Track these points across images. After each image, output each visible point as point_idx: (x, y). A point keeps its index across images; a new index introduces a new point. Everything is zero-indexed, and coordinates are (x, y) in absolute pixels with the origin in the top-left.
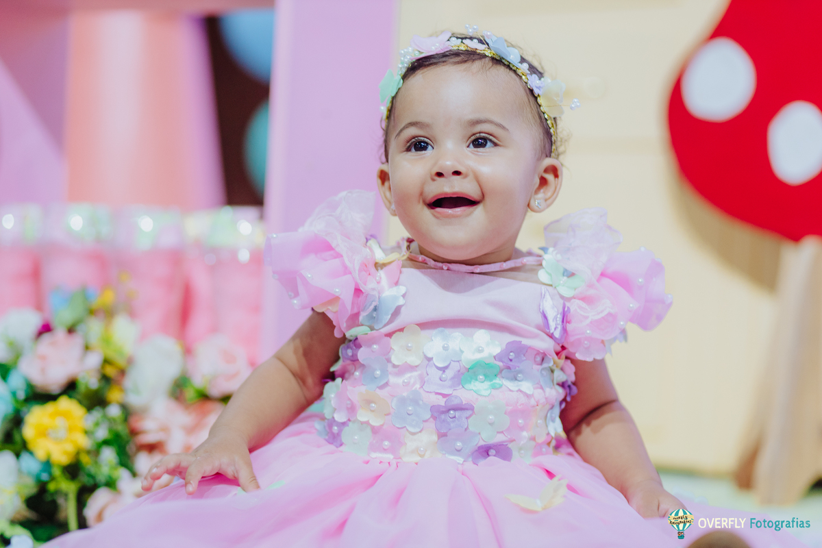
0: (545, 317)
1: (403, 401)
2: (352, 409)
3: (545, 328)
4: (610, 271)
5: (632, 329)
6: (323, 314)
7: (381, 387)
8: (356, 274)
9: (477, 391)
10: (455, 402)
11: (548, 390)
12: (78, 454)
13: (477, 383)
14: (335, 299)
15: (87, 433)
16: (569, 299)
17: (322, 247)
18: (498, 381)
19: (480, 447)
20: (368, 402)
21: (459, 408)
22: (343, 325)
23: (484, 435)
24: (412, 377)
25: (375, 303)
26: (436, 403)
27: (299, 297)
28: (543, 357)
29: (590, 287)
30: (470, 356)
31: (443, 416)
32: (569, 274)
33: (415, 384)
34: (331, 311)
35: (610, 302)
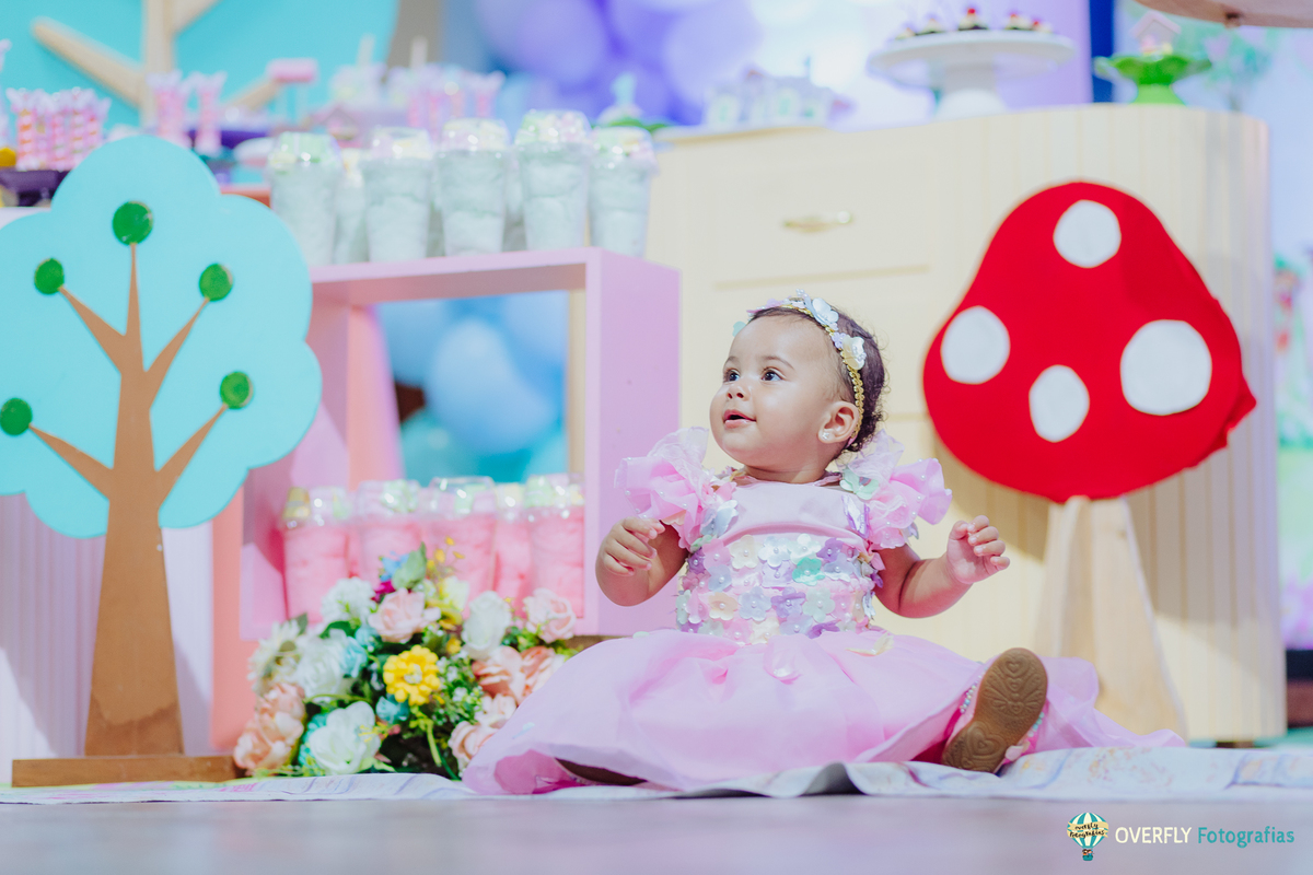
0: (851, 519)
1: (747, 597)
2: (703, 612)
3: (851, 527)
4: (896, 475)
5: (919, 522)
6: (670, 526)
7: (726, 590)
8: (699, 492)
9: (806, 582)
10: (791, 592)
11: (861, 578)
12: (432, 693)
13: (805, 577)
14: (682, 512)
15: (439, 675)
16: (868, 501)
17: (668, 471)
18: (821, 573)
19: (814, 628)
20: (717, 604)
21: (793, 597)
22: (688, 537)
23: (816, 618)
24: (752, 577)
25: (714, 517)
26: (775, 595)
27: (649, 511)
28: (853, 550)
29: (883, 489)
30: (796, 557)
31: (782, 606)
32: (865, 481)
33: (754, 582)
34: (676, 523)
35: (901, 497)
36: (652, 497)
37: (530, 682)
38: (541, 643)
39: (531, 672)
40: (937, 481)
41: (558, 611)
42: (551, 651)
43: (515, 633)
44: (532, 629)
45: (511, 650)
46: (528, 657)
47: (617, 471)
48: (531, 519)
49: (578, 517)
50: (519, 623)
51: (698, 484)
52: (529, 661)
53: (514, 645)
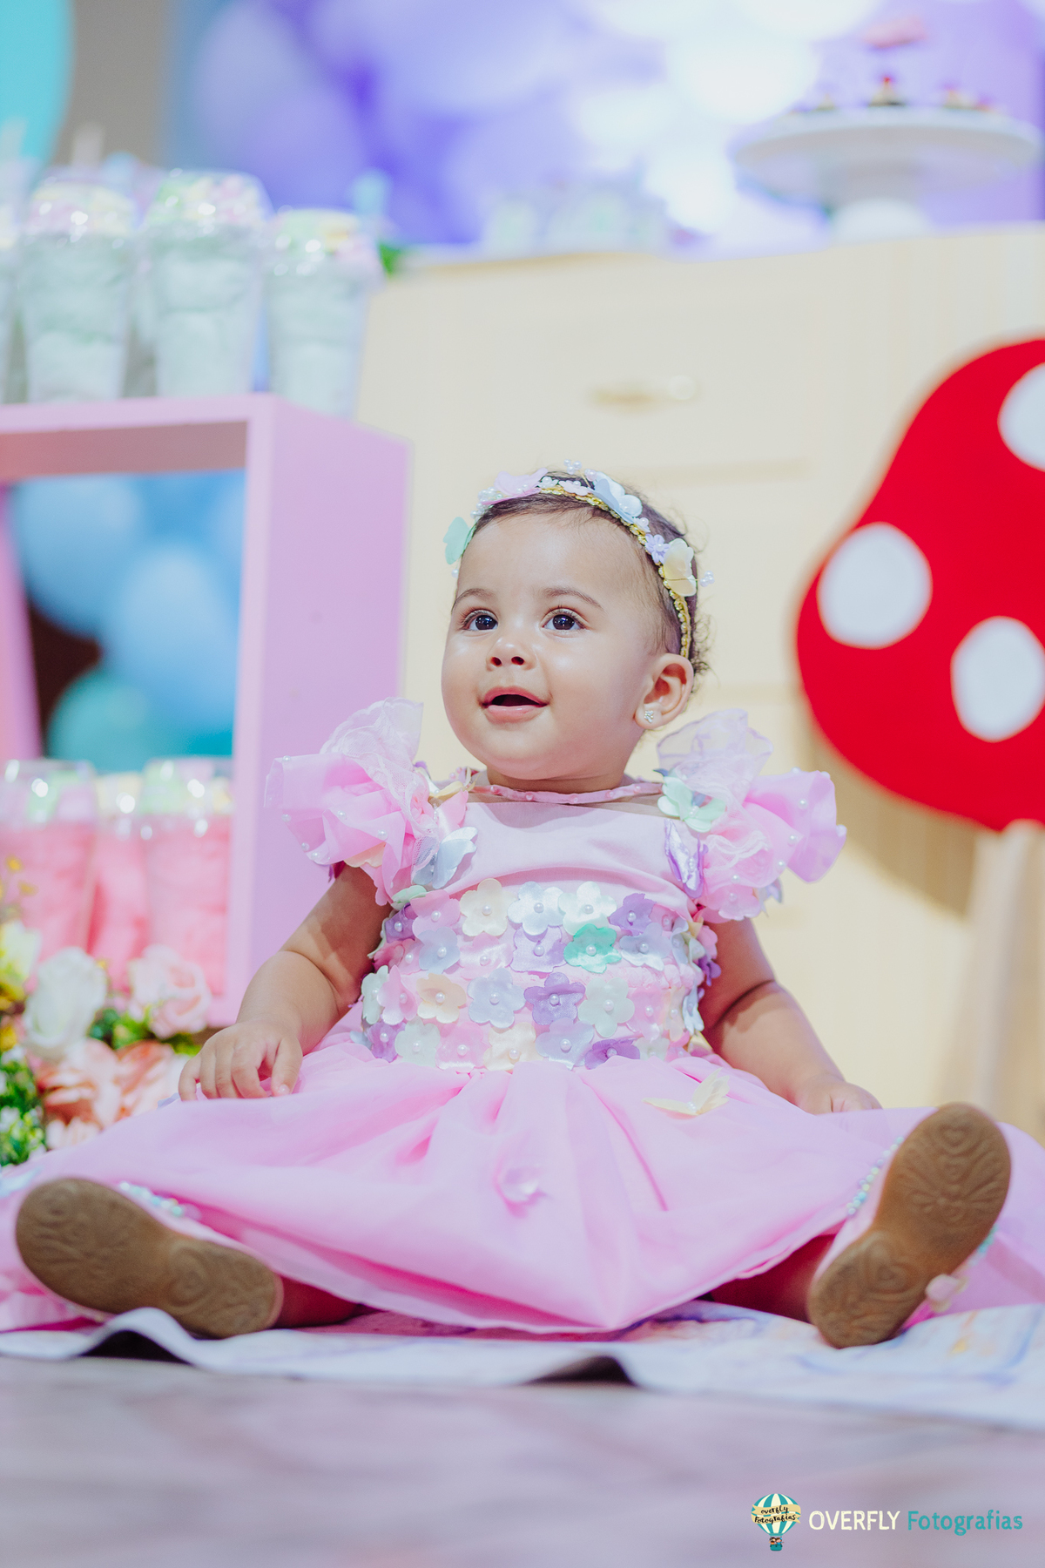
0: (674, 861)
1: (484, 985)
2: (409, 1004)
3: (674, 877)
6: (360, 871)
7: (450, 970)
8: (407, 811)
9: (588, 967)
10: (559, 982)
11: (683, 967)
13: (586, 956)
14: (380, 846)
16: (705, 835)
18: (615, 953)
19: (596, 1046)
20: (432, 993)
21: (564, 991)
22: (390, 886)
23: (600, 1029)
24: (494, 952)
25: (433, 852)
26: (532, 984)
27: (323, 847)
28: (673, 919)
29: (733, 816)
30: (574, 919)
31: (542, 1004)
32: (702, 800)
33: (498, 962)
34: (370, 866)
35: (763, 833)
36: (326, 823)
37: (129, 1100)
38: (149, 1036)
39: (130, 1085)
40: (826, 812)
41: (181, 984)
42: (167, 1050)
43: (112, 1017)
44: (136, 1014)
45: (99, 1047)
46: (127, 1058)
47: (268, 777)
48: (147, 832)
49: (221, 832)
50: (119, 1002)
51: (403, 796)
52: (127, 1067)
53: (108, 1040)
